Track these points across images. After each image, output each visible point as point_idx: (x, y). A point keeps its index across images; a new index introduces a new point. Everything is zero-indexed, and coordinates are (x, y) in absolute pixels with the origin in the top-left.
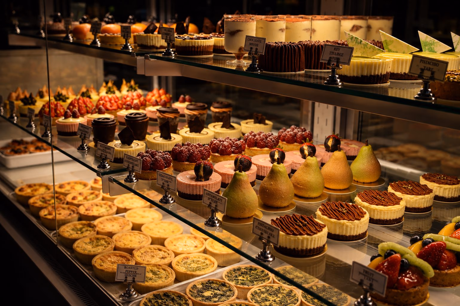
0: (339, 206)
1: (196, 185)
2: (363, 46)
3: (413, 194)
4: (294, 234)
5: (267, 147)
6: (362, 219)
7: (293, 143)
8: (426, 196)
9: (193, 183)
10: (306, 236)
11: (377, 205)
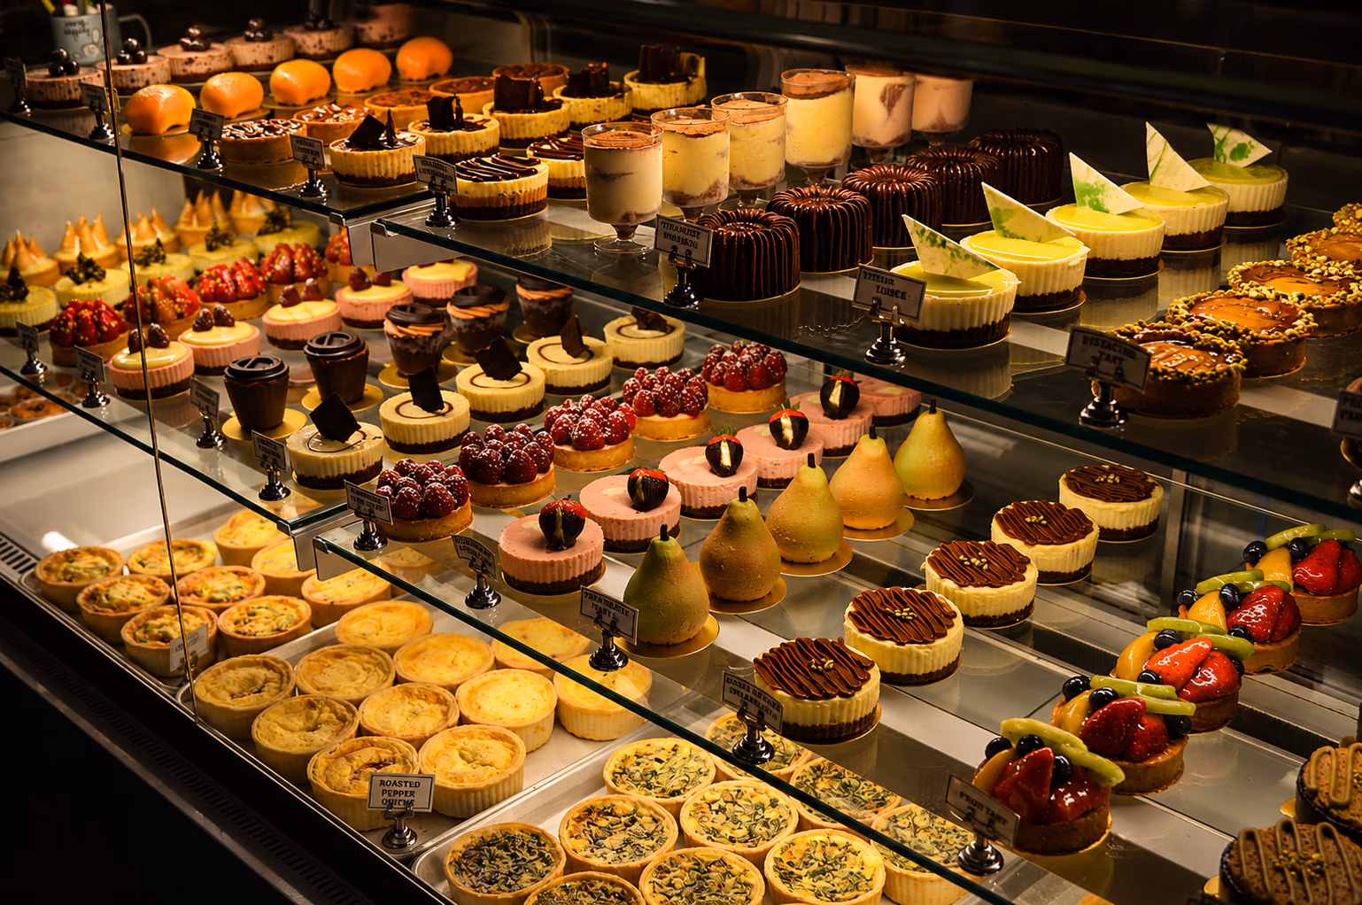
0: (891, 598)
1: (552, 563)
2: (949, 253)
3: (1052, 543)
4: (812, 697)
5: (682, 410)
6: (949, 631)
7: (743, 390)
8: (1081, 542)
9: (543, 557)
10: (837, 699)
11: (977, 586)
